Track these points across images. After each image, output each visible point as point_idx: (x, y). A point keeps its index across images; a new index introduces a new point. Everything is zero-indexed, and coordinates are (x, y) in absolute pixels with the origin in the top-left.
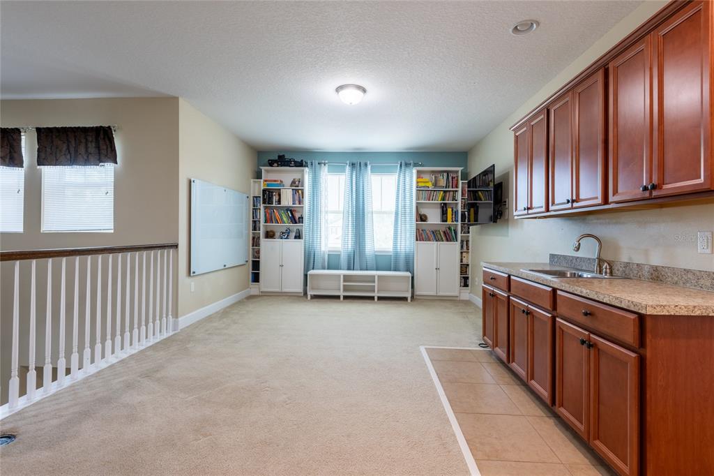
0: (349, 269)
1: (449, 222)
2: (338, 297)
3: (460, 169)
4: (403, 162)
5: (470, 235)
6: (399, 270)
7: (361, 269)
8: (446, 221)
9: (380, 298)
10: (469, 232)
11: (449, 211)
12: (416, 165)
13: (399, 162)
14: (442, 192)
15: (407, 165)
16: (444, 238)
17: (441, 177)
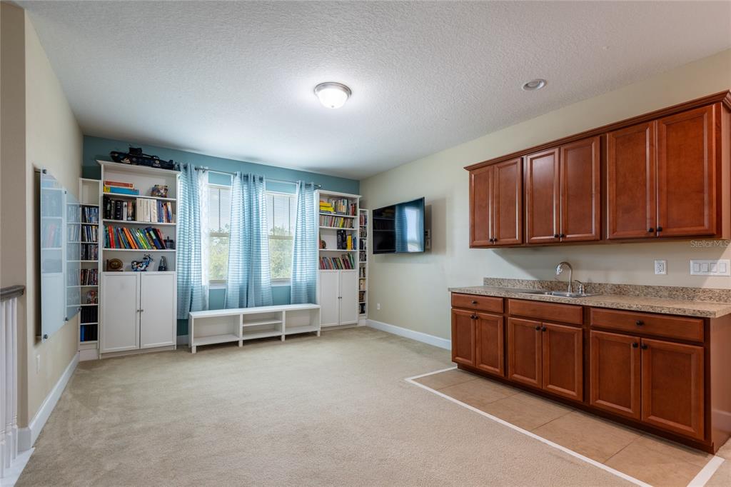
0: (241, 306)
1: (349, 250)
2: (236, 343)
3: (358, 197)
4: (304, 182)
5: (367, 262)
6: (300, 303)
7: (256, 306)
8: (345, 248)
9: (288, 337)
10: (365, 260)
11: (349, 238)
12: (316, 187)
13: (300, 182)
14: (342, 219)
15: (308, 186)
16: (343, 266)
17: (342, 203)
